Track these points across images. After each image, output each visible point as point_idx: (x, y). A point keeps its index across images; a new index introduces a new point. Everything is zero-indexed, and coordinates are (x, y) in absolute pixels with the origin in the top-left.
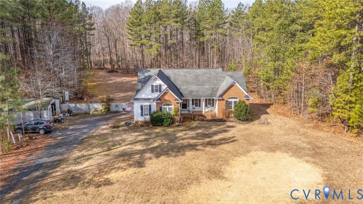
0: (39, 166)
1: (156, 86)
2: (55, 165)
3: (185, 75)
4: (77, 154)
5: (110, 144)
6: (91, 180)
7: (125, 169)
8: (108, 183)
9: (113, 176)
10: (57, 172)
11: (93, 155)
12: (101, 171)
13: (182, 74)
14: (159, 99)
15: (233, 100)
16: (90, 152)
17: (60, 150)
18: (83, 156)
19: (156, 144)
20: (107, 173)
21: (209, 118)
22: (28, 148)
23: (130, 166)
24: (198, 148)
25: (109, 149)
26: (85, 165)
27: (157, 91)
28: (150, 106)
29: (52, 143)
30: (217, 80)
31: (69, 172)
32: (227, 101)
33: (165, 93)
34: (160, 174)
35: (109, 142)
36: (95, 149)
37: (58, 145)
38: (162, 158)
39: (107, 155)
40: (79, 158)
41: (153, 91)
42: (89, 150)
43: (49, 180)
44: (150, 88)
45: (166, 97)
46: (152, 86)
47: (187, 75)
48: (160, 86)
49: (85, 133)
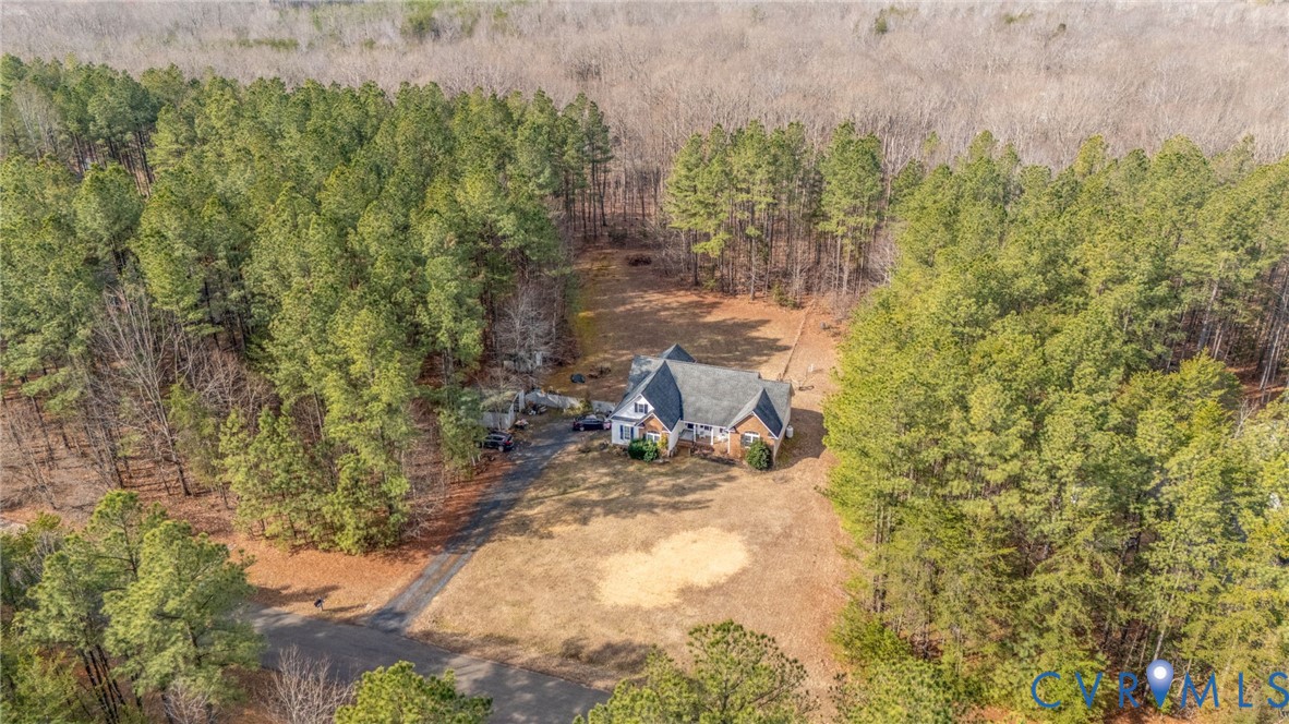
0: (496, 504)
1: (641, 406)
2: (512, 504)
3: (699, 377)
4: (532, 493)
5: (569, 483)
6: (537, 530)
7: (570, 524)
8: (550, 536)
9: (557, 529)
10: (511, 514)
11: (546, 497)
12: (548, 521)
13: (696, 373)
14: (643, 424)
15: (752, 435)
16: (545, 494)
17: (517, 484)
18: (537, 498)
19: (615, 495)
20: (553, 525)
21: (717, 454)
22: (486, 475)
23: (575, 521)
24: (656, 510)
25: (565, 493)
26: (536, 511)
27: (641, 411)
28: (632, 429)
29: (509, 469)
30: (744, 393)
31: (522, 516)
32: (743, 437)
33: (651, 418)
34: (597, 536)
35: (568, 479)
36: (550, 490)
37: (514, 476)
38: (610, 517)
39: (560, 501)
40: (533, 499)
41: (636, 411)
42: (545, 490)
43: (504, 523)
44: (633, 407)
45: (652, 423)
46: (636, 405)
47: (703, 377)
48: (646, 406)
49: (547, 458)
